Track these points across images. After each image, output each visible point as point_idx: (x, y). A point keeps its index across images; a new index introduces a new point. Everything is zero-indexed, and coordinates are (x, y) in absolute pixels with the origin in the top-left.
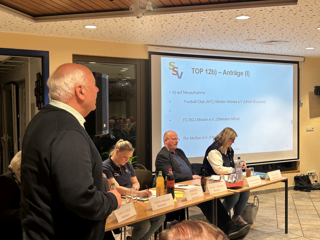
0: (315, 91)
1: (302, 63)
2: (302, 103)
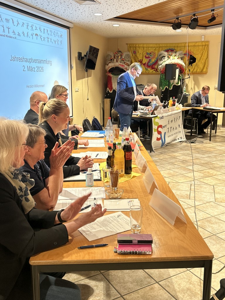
0: (78, 57)
1: (72, 29)
2: (73, 67)
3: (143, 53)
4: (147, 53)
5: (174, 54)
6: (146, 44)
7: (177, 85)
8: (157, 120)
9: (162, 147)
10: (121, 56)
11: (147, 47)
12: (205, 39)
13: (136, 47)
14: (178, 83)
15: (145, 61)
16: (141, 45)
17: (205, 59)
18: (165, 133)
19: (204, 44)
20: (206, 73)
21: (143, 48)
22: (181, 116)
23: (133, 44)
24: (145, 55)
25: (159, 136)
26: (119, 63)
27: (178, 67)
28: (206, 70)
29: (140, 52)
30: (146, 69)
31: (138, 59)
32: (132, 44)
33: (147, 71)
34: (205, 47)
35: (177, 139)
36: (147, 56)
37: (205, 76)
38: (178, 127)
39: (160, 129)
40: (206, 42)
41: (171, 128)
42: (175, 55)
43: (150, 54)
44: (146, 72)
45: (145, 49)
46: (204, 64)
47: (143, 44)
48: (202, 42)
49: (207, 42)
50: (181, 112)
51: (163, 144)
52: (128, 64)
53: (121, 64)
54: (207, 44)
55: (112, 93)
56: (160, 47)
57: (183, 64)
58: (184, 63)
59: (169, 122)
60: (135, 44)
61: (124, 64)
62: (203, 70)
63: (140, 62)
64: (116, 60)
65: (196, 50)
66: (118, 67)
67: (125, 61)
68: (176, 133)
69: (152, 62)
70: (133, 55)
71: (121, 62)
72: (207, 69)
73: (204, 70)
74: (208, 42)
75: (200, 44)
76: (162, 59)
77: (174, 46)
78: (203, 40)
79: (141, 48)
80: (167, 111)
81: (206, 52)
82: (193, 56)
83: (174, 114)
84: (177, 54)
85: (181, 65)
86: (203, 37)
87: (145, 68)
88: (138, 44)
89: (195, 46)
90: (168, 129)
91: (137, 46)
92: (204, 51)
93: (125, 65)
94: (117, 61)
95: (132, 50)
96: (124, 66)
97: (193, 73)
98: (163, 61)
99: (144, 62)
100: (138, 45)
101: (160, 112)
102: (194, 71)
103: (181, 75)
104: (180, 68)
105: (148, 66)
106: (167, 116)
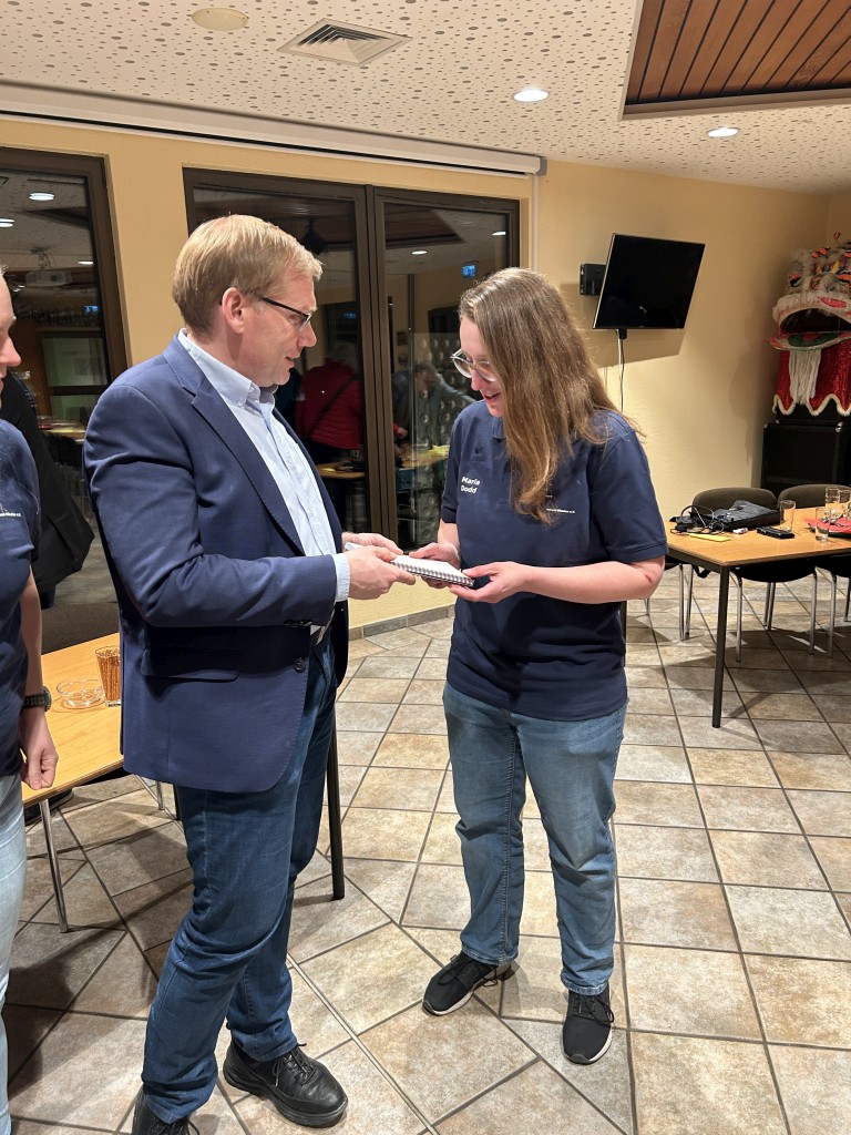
0: (581, 282)
1: (536, 178)
10: (840, 261)
26: (822, 293)
53: (831, 295)
55: (791, 415)
61: (841, 297)
64: (812, 283)
66: (815, 311)
71: (833, 289)
94: (813, 287)
96: (843, 304)
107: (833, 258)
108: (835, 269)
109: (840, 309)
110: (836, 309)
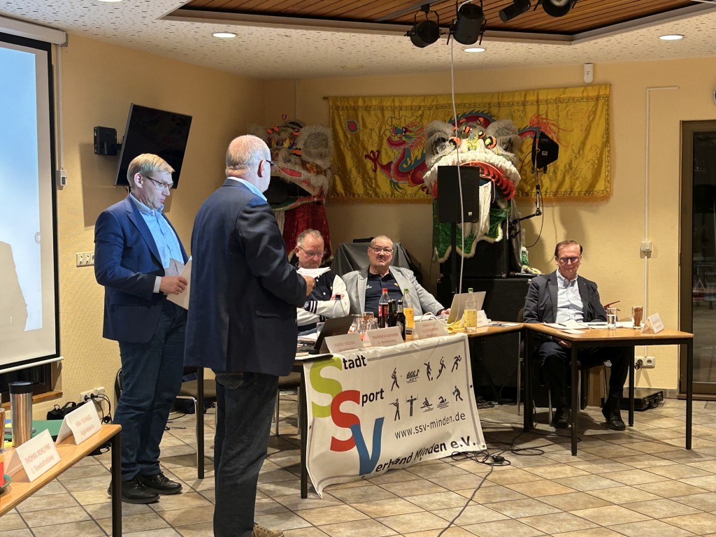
0: (95, 143)
1: (60, 49)
2: (64, 178)
3: (380, 130)
4: (395, 130)
5: (477, 132)
6: (390, 96)
7: (490, 240)
8: (327, 371)
9: (367, 476)
10: (290, 138)
11: (393, 109)
12: (594, 76)
13: (355, 109)
14: (493, 233)
15: (390, 155)
16: (375, 102)
17: (600, 146)
18: (379, 423)
19: (592, 93)
20: (606, 197)
21: (379, 113)
22: (463, 356)
23: (347, 98)
24: (388, 134)
25: (345, 434)
26: (281, 164)
27: (489, 175)
28: (606, 188)
29: (370, 126)
30: (394, 185)
31: (365, 148)
32: (345, 97)
33: (396, 192)
34: (597, 104)
35: (448, 445)
36: (396, 139)
37: (604, 208)
38: (450, 398)
39: (347, 407)
40: (600, 85)
41: (411, 401)
42: (481, 133)
43: (407, 130)
44: (393, 193)
45: (388, 114)
46: (596, 166)
47: (381, 97)
48: (586, 86)
49: (603, 87)
50: (462, 340)
51: (368, 466)
52: (317, 166)
53: (289, 166)
54: (602, 93)
56: (437, 108)
57: (508, 165)
58: (510, 163)
59: (394, 377)
60: (352, 97)
61: (298, 168)
62: (592, 185)
63: (370, 158)
65: (564, 112)
66: (278, 178)
67: (305, 157)
68: (445, 421)
69: (413, 159)
70: (345, 136)
71: (289, 161)
72: (609, 181)
73: (600, 186)
74: (608, 85)
75: (578, 93)
76: (438, 148)
77: (489, 104)
78: (588, 79)
79: (373, 113)
80: (394, 338)
81: (603, 122)
82: (549, 138)
83: (423, 349)
84: (490, 131)
85: (500, 169)
86: (588, 68)
87: (391, 181)
88: (362, 97)
89: (558, 101)
90: (397, 405)
91: (360, 103)
92: (594, 119)
93: (304, 172)
95: (342, 117)
96: (299, 174)
97: (559, 198)
98: (440, 155)
99: (385, 161)
100: (364, 101)
101: (353, 343)
102: (563, 189)
103: (503, 206)
104: (497, 182)
105: (401, 174)
106: (382, 357)
107: (284, 135)
108: (286, 144)
109: (298, 178)
110: (294, 177)
